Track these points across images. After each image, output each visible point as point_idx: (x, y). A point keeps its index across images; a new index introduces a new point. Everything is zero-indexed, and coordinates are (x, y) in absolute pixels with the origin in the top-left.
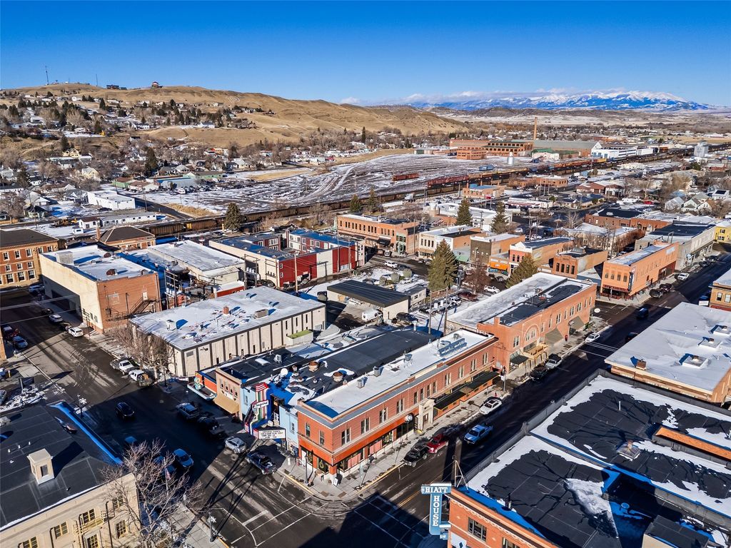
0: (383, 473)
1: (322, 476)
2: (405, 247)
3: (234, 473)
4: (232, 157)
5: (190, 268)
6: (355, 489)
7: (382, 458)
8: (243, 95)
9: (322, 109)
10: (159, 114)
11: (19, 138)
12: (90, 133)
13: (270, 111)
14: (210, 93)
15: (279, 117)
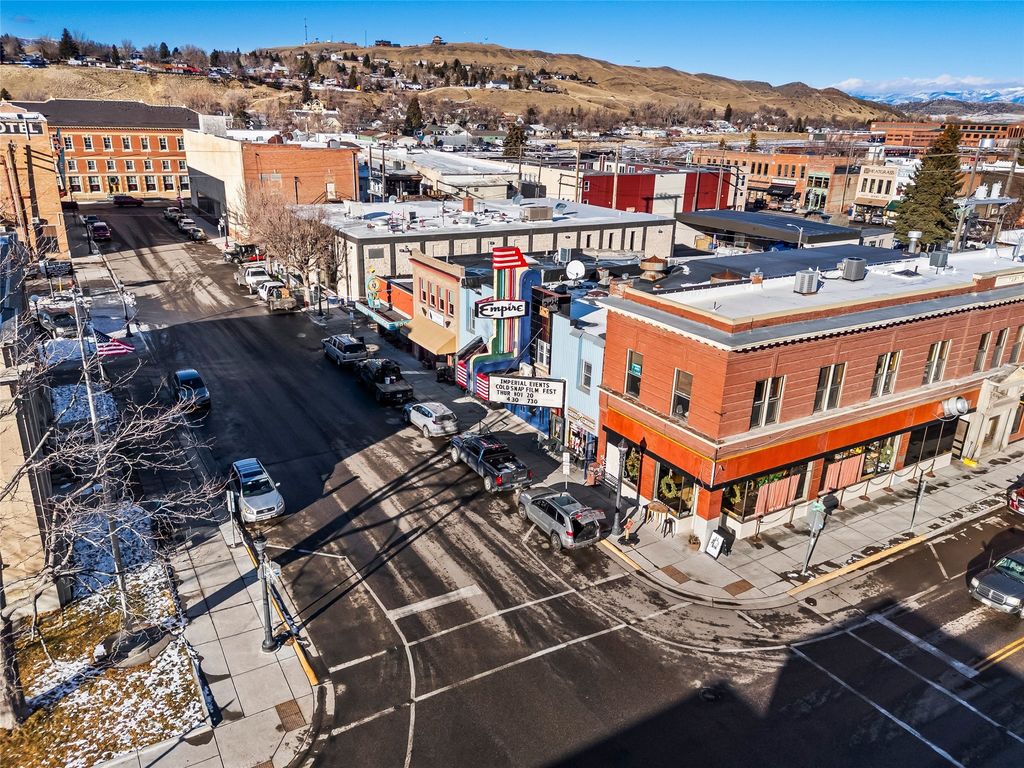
0: (877, 550)
1: (669, 522)
2: (824, 198)
3: (414, 480)
4: (529, 122)
5: (423, 172)
6: (784, 577)
7: (860, 510)
8: (553, 57)
9: (667, 79)
10: (436, 73)
11: (251, 84)
12: (342, 87)
13: (590, 78)
14: (509, 53)
15: (601, 88)
